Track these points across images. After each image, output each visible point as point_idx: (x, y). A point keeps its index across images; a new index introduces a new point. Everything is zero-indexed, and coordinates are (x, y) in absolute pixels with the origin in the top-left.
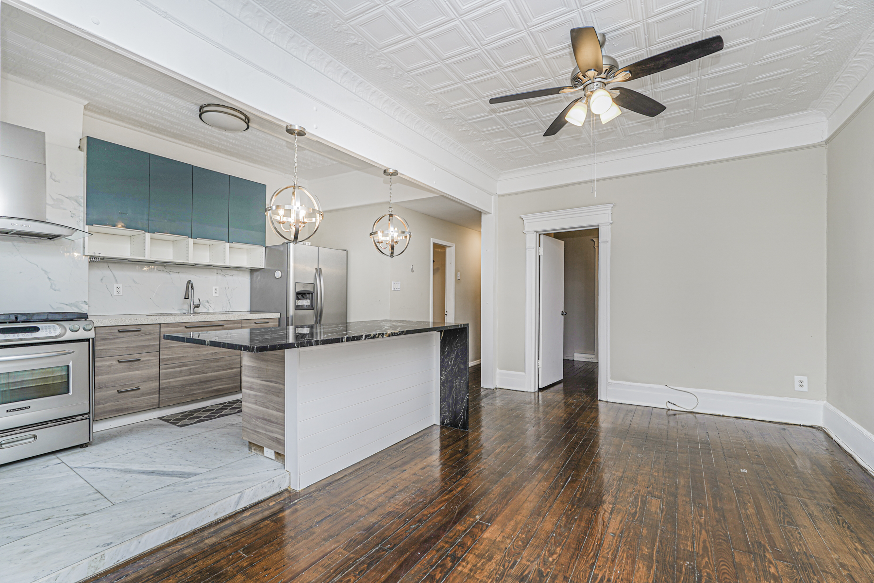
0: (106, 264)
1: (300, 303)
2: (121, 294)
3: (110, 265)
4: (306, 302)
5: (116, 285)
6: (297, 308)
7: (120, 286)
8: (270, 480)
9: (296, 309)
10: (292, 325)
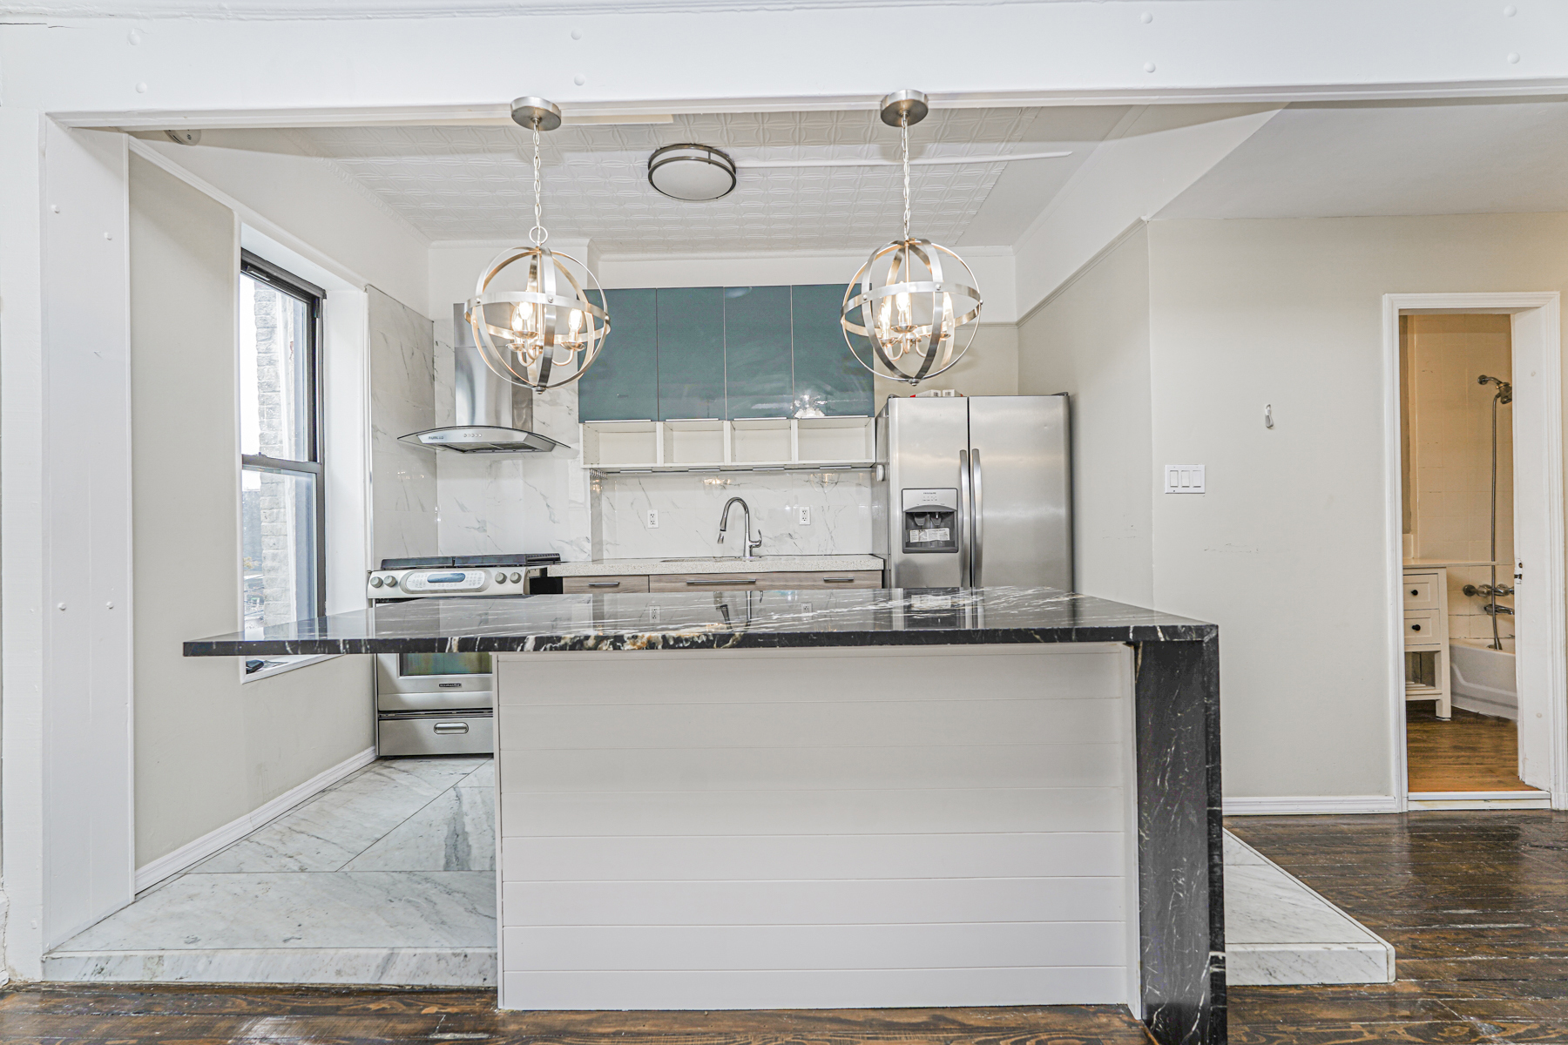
0: (636, 480)
1: (915, 536)
2: (656, 526)
3: (642, 480)
4: (936, 534)
5: (650, 512)
6: (909, 547)
7: (655, 512)
8: (458, 951)
9: (904, 552)
10: (897, 586)
